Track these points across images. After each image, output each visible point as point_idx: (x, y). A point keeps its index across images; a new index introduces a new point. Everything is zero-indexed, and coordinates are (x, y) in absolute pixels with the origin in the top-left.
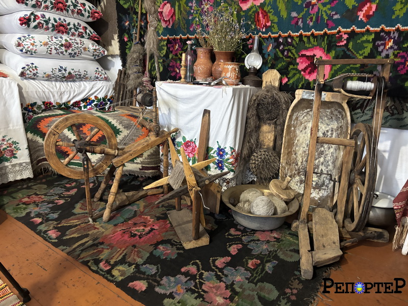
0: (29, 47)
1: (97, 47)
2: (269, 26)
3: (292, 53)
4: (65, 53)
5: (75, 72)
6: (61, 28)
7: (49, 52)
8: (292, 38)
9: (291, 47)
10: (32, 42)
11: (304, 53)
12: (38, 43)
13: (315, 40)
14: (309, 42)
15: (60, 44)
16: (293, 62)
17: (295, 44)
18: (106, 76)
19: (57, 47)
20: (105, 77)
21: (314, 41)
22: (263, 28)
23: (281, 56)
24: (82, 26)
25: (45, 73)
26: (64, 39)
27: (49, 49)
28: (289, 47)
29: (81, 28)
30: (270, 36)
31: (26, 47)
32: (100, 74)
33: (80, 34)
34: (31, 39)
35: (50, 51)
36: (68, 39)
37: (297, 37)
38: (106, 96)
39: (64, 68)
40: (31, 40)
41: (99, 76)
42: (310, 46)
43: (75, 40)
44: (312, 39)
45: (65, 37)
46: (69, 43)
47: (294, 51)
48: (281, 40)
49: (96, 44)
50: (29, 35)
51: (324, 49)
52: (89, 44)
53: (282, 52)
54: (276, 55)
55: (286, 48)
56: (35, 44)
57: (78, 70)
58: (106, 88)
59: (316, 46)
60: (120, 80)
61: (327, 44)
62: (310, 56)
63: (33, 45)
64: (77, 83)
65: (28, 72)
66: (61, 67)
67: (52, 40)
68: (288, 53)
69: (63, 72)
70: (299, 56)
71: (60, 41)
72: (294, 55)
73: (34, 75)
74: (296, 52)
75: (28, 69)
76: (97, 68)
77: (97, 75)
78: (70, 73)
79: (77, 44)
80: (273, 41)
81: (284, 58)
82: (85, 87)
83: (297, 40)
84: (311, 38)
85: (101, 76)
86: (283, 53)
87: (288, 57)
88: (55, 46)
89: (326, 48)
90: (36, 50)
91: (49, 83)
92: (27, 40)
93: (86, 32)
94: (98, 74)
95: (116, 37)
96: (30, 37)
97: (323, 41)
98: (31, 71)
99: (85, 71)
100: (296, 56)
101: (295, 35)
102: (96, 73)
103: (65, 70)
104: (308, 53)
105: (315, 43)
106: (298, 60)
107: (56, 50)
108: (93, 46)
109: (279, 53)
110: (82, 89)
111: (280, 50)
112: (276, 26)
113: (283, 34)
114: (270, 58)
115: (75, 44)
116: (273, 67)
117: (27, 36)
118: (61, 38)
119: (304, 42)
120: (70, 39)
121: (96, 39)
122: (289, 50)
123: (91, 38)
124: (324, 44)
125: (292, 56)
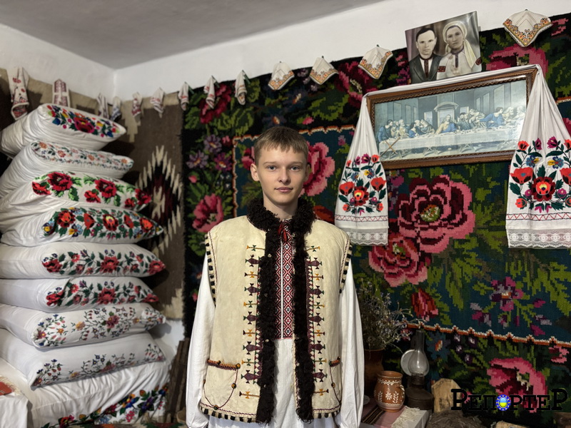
0: (55, 336)
1: (153, 314)
2: (435, 315)
3: (478, 360)
4: (106, 334)
5: (117, 359)
6: (107, 296)
7: (84, 337)
8: (476, 338)
9: (476, 352)
10: (60, 327)
11: (498, 363)
12: (69, 328)
13: (515, 347)
14: (506, 349)
15: (102, 321)
16: (481, 373)
17: (482, 347)
18: (160, 355)
19: (97, 328)
20: (159, 357)
21: (514, 349)
22: (425, 316)
23: (460, 361)
24: (134, 287)
25: (71, 373)
26: (108, 312)
27: (85, 333)
28: (472, 350)
29: (133, 289)
30: (438, 329)
31: (50, 337)
32: (153, 353)
33: (131, 298)
34: (59, 321)
35: (86, 335)
36: (114, 311)
37: (485, 338)
38: (157, 387)
39: (101, 357)
40: (59, 324)
41: (150, 357)
42: (508, 354)
43: (123, 309)
44: (509, 347)
45: (110, 308)
46: (115, 317)
47: (481, 358)
48: (458, 339)
49: (151, 309)
50: (56, 316)
51: (532, 362)
52: (141, 312)
53: (462, 355)
54: (450, 358)
55: (468, 351)
56: (65, 330)
57: (121, 356)
58: (159, 375)
59: (516, 356)
60: (181, 358)
61: (535, 357)
62: (510, 369)
63: (60, 331)
64: (115, 374)
65: (46, 376)
66: (98, 357)
67: (91, 318)
68: (471, 359)
69: (100, 363)
70: (491, 367)
71: (103, 317)
72: (482, 364)
73: (55, 378)
74: (484, 359)
75: (46, 372)
76: (149, 345)
77: (147, 356)
78: (109, 363)
79: (126, 315)
80: (444, 337)
81: (465, 365)
82: (128, 378)
83: (485, 343)
84: (508, 344)
85: (153, 356)
86: (463, 359)
87: (470, 364)
88: (95, 327)
89: (535, 363)
90: (65, 339)
91: (74, 383)
92: (53, 325)
93: (139, 294)
94: (150, 354)
95: (179, 292)
96: (58, 318)
97: (529, 351)
98: (50, 374)
99: (131, 354)
100: (486, 365)
101: (481, 335)
102: (146, 354)
103: (103, 360)
104: (506, 365)
105: (516, 353)
106: (489, 372)
107: (95, 333)
108: (147, 314)
109: (456, 356)
110: (122, 382)
111: (457, 353)
112: (446, 317)
113: (460, 331)
114: (440, 361)
115: (123, 316)
116: (446, 375)
117: (53, 318)
118: (104, 311)
119: (498, 348)
120: (118, 310)
121: (151, 301)
122: (472, 355)
123: (145, 301)
124: (531, 355)
125: (478, 364)
